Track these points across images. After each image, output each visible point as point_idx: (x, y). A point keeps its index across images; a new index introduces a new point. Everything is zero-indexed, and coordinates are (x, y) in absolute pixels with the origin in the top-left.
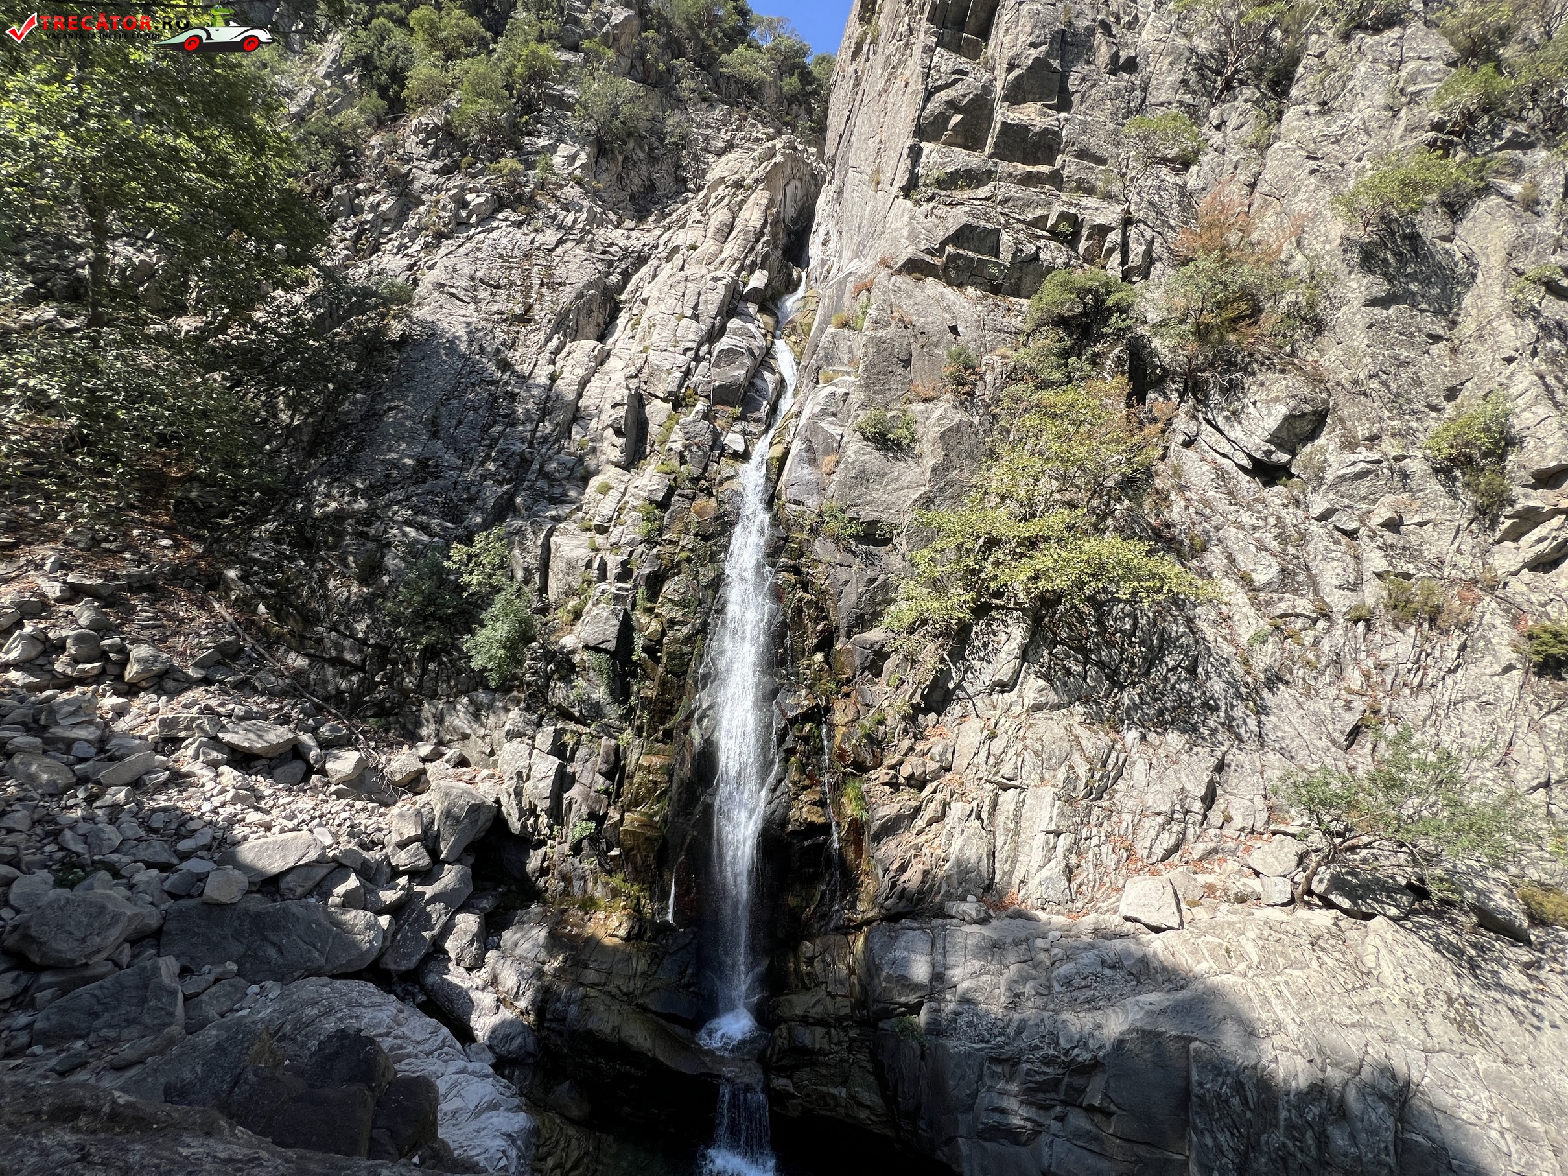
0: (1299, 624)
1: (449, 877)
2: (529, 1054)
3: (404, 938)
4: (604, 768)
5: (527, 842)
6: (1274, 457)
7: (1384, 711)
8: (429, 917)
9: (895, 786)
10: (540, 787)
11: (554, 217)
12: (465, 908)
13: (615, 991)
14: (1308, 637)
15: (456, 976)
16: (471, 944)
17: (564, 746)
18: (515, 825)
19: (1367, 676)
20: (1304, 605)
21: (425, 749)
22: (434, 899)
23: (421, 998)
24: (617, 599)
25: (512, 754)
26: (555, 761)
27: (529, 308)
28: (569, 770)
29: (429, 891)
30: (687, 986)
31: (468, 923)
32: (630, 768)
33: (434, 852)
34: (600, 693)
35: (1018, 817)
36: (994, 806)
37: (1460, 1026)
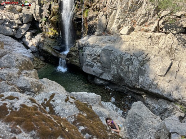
1: (25, 26)
2: (36, 52)
3: (18, 33)
4: (47, 8)
5: (38, 22)
8: (22, 31)
9: (94, 10)
10: (37, 11)
12: (28, 31)
13: (48, 45)
15: (27, 40)
16: (29, 36)
17: (41, 4)
18: (36, 20)
22: (23, 29)
23: (22, 42)
26: (39, 6)
28: (42, 9)
29: (22, 27)
30: (59, 46)
31: (28, 34)
32: (52, 8)
33: (22, 22)
35: (114, 16)
36: (111, 14)
37: (168, 53)
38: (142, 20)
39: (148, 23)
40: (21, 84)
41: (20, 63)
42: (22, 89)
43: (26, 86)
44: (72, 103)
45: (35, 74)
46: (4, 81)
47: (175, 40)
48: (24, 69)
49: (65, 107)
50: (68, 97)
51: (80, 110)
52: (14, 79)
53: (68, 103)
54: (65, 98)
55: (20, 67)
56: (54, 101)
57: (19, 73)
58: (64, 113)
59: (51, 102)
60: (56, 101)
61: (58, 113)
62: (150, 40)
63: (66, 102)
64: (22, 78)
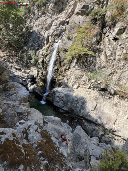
0: (110, 61)
2: (32, 92)
3: (25, 83)
4: (41, 73)
5: (36, 79)
6: (116, 37)
7: (116, 72)
9: (62, 76)
10: (36, 74)
11: (48, 15)
12: (30, 82)
13: (38, 90)
14: (110, 63)
15: (28, 86)
16: (30, 85)
17: (39, 71)
18: (35, 77)
19: (116, 68)
20: (112, 58)
21: (30, 70)
22: (28, 81)
23: (26, 87)
24: (43, 57)
25: (35, 71)
26: (37, 72)
27: (43, 27)
28: (39, 73)
29: (27, 80)
30: (44, 90)
31: (30, 83)
32: (43, 73)
33: (28, 78)
34: (41, 67)
35: (71, 80)
36: (69, 79)
37: (95, 99)
38: (83, 83)
39: (86, 84)
40: (19, 111)
41: (21, 98)
42: (19, 114)
43: (21, 112)
44: (39, 132)
45: (28, 105)
46: (10, 108)
47: (98, 93)
48: (23, 102)
49: (35, 135)
50: (37, 128)
51: (43, 137)
52: (16, 107)
53: (37, 132)
54: (36, 128)
55: (21, 101)
56: (29, 130)
57: (20, 104)
58: (33, 139)
59: (28, 131)
60: (30, 131)
61: (30, 139)
62: (86, 92)
63: (36, 131)
64: (20, 107)
